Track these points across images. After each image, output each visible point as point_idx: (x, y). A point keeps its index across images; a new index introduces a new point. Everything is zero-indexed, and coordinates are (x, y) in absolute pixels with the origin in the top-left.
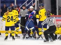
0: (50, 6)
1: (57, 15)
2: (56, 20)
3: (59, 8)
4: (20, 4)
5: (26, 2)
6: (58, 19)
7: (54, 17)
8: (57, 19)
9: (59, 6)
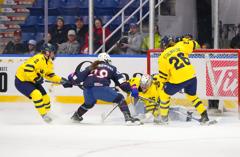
0: (194, 21)
1: (216, 47)
2: (212, 62)
3: (220, 26)
4: (105, 17)
5: (122, 11)
6: (219, 59)
7: (207, 55)
8: (216, 59)
9: (220, 22)
